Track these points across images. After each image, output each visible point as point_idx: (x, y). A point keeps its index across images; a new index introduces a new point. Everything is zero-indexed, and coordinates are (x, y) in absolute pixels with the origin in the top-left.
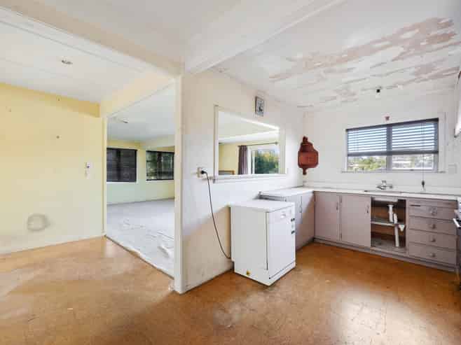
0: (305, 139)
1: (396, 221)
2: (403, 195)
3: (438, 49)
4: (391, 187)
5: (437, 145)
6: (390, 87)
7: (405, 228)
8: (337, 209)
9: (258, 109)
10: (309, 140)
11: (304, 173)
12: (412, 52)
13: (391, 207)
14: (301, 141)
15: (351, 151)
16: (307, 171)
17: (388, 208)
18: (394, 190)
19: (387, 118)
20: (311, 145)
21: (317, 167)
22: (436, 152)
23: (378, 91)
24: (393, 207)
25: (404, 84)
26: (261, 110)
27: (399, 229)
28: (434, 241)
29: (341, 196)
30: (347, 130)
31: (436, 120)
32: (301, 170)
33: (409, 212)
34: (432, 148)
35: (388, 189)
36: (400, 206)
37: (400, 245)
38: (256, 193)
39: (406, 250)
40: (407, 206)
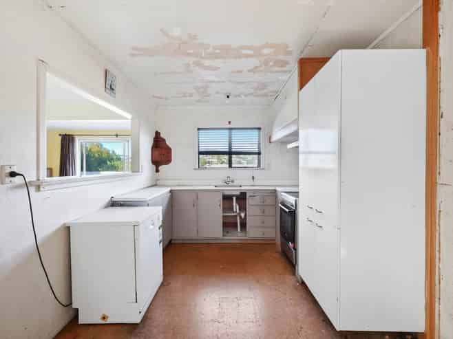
0: (157, 134)
1: (238, 211)
2: (243, 188)
3: (277, 72)
4: (233, 182)
5: (259, 148)
6: (236, 96)
7: (245, 215)
8: (194, 205)
9: (108, 87)
10: (162, 136)
11: (157, 171)
12: (261, 69)
13: (234, 198)
14: (154, 135)
15: (202, 149)
16: (160, 168)
17: (232, 199)
18: (235, 184)
19: (230, 123)
20: (164, 140)
21: (170, 164)
22: (259, 154)
23: (228, 97)
24: (236, 199)
25: (246, 96)
26: (112, 89)
27: (240, 217)
28: (263, 222)
29: (196, 193)
30: (199, 129)
31: (259, 129)
32: (154, 167)
33: (249, 202)
34: (256, 150)
35: (231, 184)
36: (242, 197)
37: (241, 230)
38: (107, 199)
39: (246, 233)
40: (247, 197)
